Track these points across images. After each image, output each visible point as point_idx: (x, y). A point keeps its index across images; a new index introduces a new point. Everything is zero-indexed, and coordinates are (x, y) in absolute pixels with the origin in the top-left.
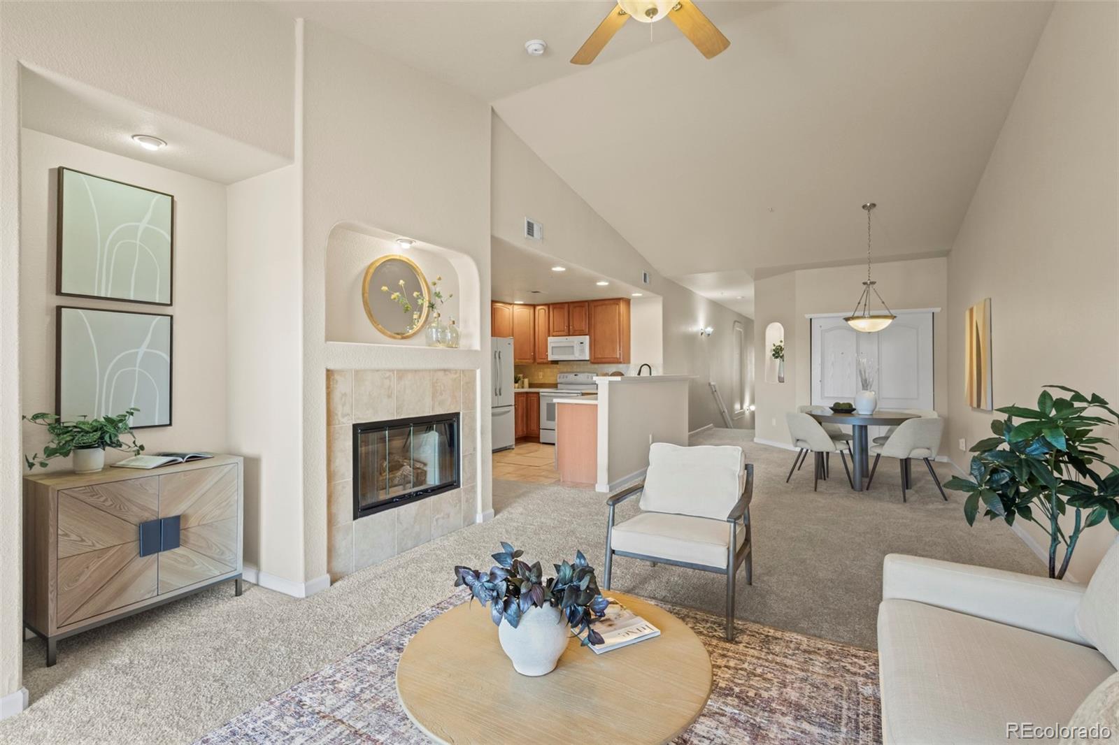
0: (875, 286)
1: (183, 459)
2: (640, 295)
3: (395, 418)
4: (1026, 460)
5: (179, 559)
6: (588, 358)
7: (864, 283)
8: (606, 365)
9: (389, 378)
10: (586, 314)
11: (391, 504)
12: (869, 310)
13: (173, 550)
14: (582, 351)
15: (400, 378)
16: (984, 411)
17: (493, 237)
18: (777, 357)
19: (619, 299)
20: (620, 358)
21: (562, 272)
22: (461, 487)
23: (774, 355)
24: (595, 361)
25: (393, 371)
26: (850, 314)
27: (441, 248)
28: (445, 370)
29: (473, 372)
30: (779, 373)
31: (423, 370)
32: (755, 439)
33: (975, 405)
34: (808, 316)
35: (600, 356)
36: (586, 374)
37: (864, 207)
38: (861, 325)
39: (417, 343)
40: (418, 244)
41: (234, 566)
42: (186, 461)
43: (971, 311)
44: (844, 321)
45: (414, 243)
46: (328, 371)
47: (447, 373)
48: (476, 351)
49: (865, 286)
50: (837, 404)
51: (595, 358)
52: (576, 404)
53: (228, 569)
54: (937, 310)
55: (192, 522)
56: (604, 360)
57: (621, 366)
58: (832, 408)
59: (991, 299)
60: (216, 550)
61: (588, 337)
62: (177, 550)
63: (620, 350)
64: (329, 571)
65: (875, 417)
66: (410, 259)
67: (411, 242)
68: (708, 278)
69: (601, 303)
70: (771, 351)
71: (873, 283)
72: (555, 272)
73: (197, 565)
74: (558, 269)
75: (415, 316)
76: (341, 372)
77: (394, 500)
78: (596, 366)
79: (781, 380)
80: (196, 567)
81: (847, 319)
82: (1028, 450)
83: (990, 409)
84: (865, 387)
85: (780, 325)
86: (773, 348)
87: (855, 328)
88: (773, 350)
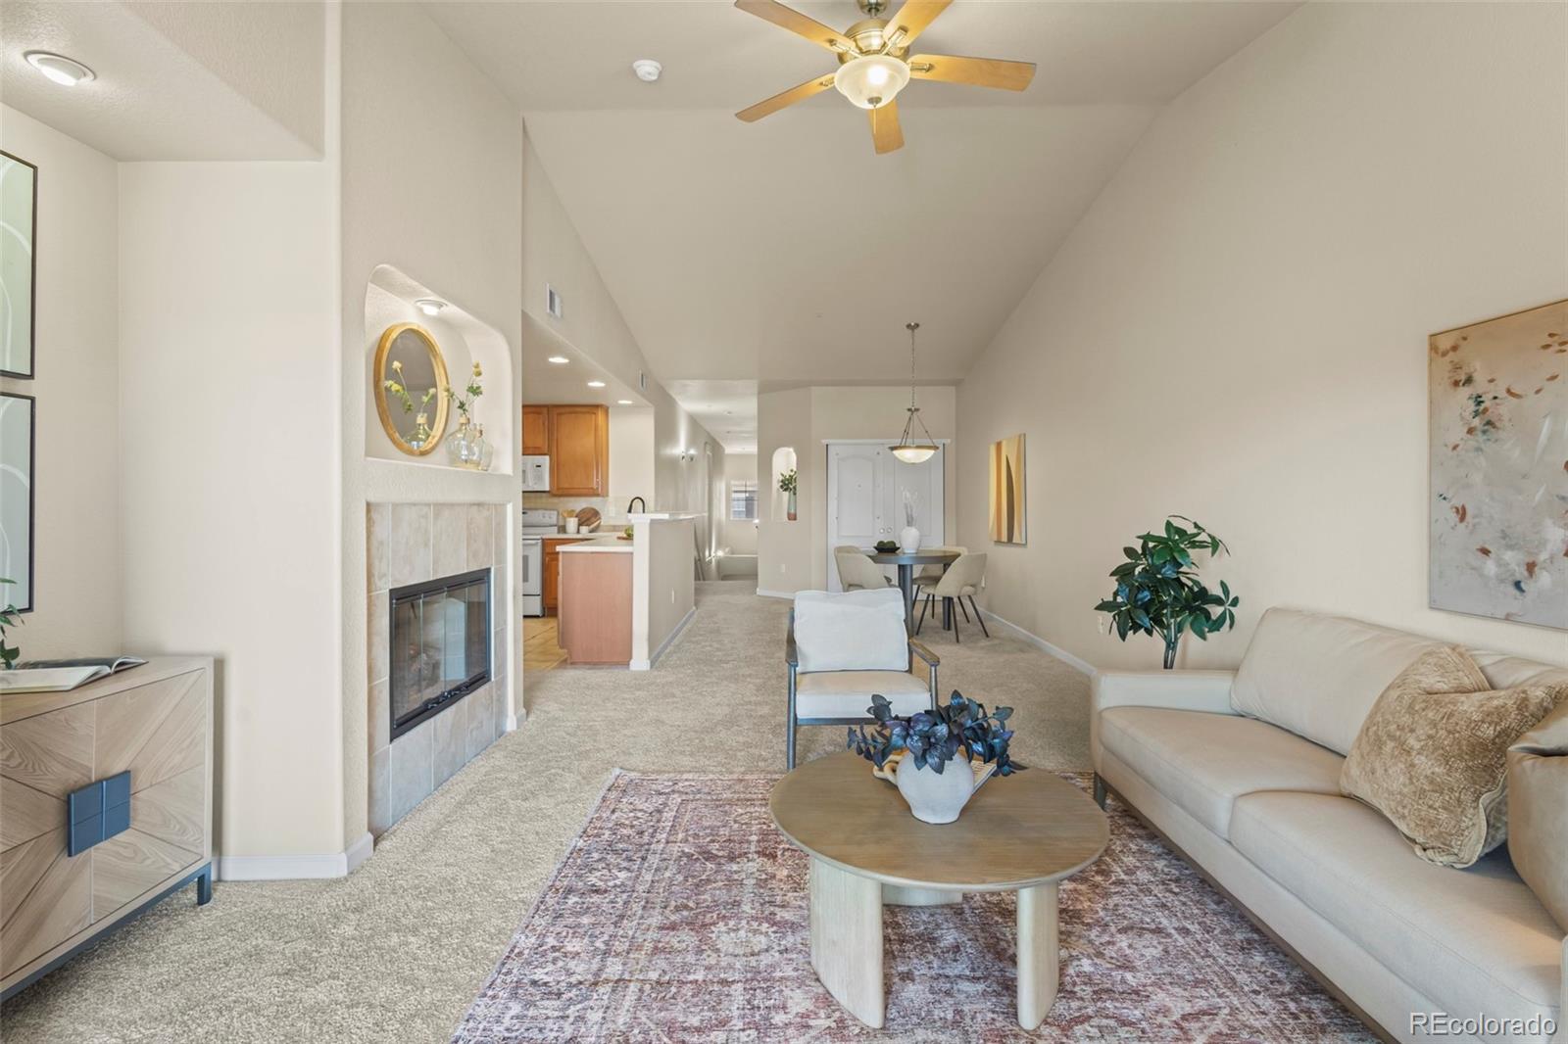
0: (919, 413)
1: (111, 667)
2: (630, 402)
3: (431, 579)
4: (1163, 578)
5: (121, 850)
6: (548, 489)
7: (909, 410)
8: (572, 499)
9: (425, 517)
10: (544, 424)
11: (426, 714)
12: (913, 438)
13: (115, 838)
14: (539, 478)
15: (437, 516)
16: (1018, 544)
17: (522, 311)
18: (786, 490)
19: (597, 406)
20: (597, 488)
21: (565, 364)
22: (493, 679)
23: (782, 487)
24: (560, 492)
25: (429, 505)
26: (896, 442)
27: (471, 318)
28: (479, 505)
29: (503, 505)
30: (789, 509)
31: (459, 505)
32: (758, 590)
33: (1005, 538)
34: (825, 442)
35: (566, 486)
36: (541, 512)
37: (909, 326)
38: (907, 455)
39: (437, 462)
40: (451, 310)
41: (199, 851)
42: (116, 672)
43: (999, 445)
44: (889, 451)
45: (444, 309)
46: (368, 505)
47: (481, 508)
48: (509, 476)
49: (910, 413)
50: (881, 543)
51: (558, 489)
52: (592, 553)
53: (191, 858)
54: (948, 441)
55: (141, 781)
56: (572, 492)
57: (594, 499)
58: (876, 548)
59: (1025, 435)
60: (175, 826)
61: (547, 458)
62: (121, 837)
63: (597, 478)
64: (370, 830)
65: (920, 555)
66: (430, 332)
67: (440, 305)
68: (695, 385)
69: (568, 410)
70: (778, 481)
71: (917, 410)
72: (554, 363)
73: (148, 858)
74: (558, 360)
75: (421, 419)
76: (378, 505)
77: (430, 706)
78: (556, 500)
79: (792, 517)
80: (148, 862)
81: (893, 448)
82: (1164, 570)
83: (1024, 542)
84: (910, 523)
85: (791, 450)
86: (781, 478)
87: (901, 458)
88: (782, 481)
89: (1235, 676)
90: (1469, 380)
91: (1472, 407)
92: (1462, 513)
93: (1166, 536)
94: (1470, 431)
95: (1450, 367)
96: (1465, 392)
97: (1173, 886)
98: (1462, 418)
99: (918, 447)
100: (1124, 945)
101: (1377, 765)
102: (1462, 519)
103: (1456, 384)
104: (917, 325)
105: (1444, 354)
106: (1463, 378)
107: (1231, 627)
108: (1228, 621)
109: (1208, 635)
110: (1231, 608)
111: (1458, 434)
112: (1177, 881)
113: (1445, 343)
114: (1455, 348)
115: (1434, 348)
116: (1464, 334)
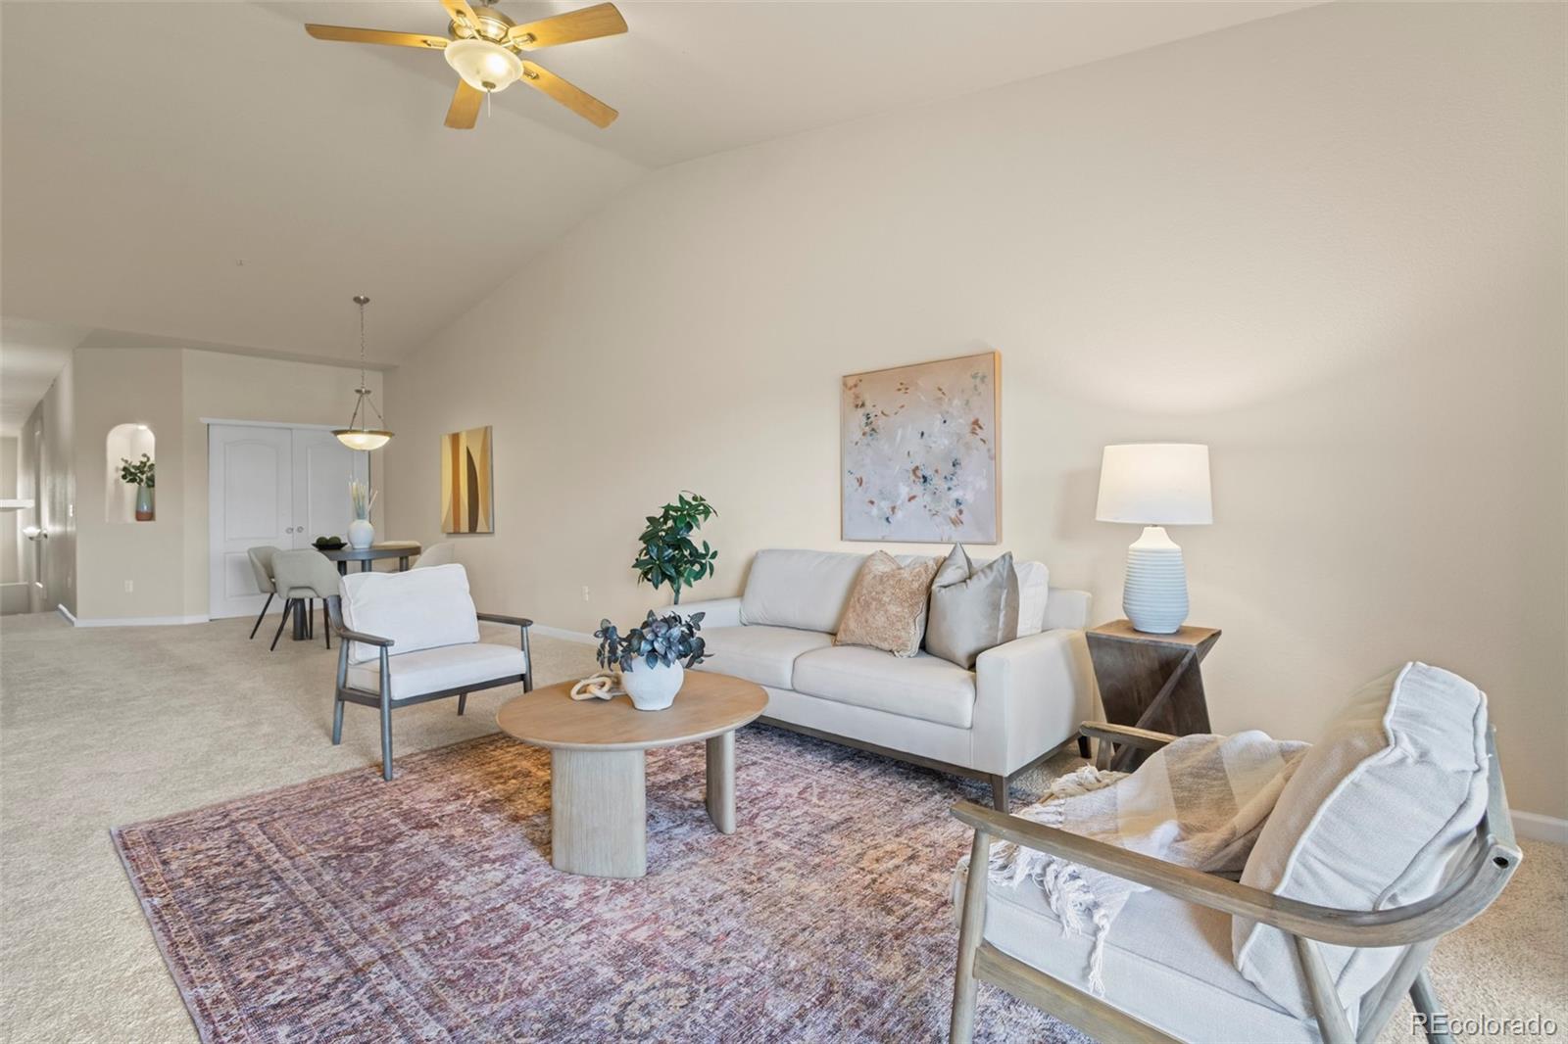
0: (370, 396)
4: (681, 539)
7: (358, 391)
12: (363, 422)
16: (483, 534)
18: (133, 481)
23: (124, 477)
26: (341, 426)
30: (138, 505)
32: (76, 620)
33: (465, 526)
34: (205, 421)
37: (357, 300)
38: (356, 441)
43: (455, 438)
44: (333, 435)
49: (358, 395)
50: (321, 539)
58: (316, 546)
70: (117, 469)
71: (368, 392)
79: (145, 516)
81: (337, 433)
82: (681, 532)
83: (491, 530)
84: (360, 515)
85: (143, 427)
86: (122, 465)
87: (349, 445)
88: (125, 469)
89: (742, 601)
90: (863, 405)
91: (864, 420)
92: (860, 482)
93: (679, 505)
94: (864, 434)
95: (853, 396)
96: (861, 411)
97: (742, 741)
98: (860, 426)
99: (371, 432)
100: (744, 776)
101: (868, 617)
102: (861, 484)
103: (857, 406)
104: (367, 300)
105: (850, 389)
106: (860, 403)
107: (711, 574)
108: (708, 570)
109: (693, 583)
110: (711, 561)
111: (857, 435)
112: (742, 737)
113: (851, 382)
114: (856, 386)
115: (845, 384)
116: (861, 377)
